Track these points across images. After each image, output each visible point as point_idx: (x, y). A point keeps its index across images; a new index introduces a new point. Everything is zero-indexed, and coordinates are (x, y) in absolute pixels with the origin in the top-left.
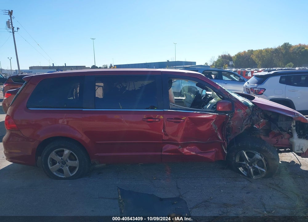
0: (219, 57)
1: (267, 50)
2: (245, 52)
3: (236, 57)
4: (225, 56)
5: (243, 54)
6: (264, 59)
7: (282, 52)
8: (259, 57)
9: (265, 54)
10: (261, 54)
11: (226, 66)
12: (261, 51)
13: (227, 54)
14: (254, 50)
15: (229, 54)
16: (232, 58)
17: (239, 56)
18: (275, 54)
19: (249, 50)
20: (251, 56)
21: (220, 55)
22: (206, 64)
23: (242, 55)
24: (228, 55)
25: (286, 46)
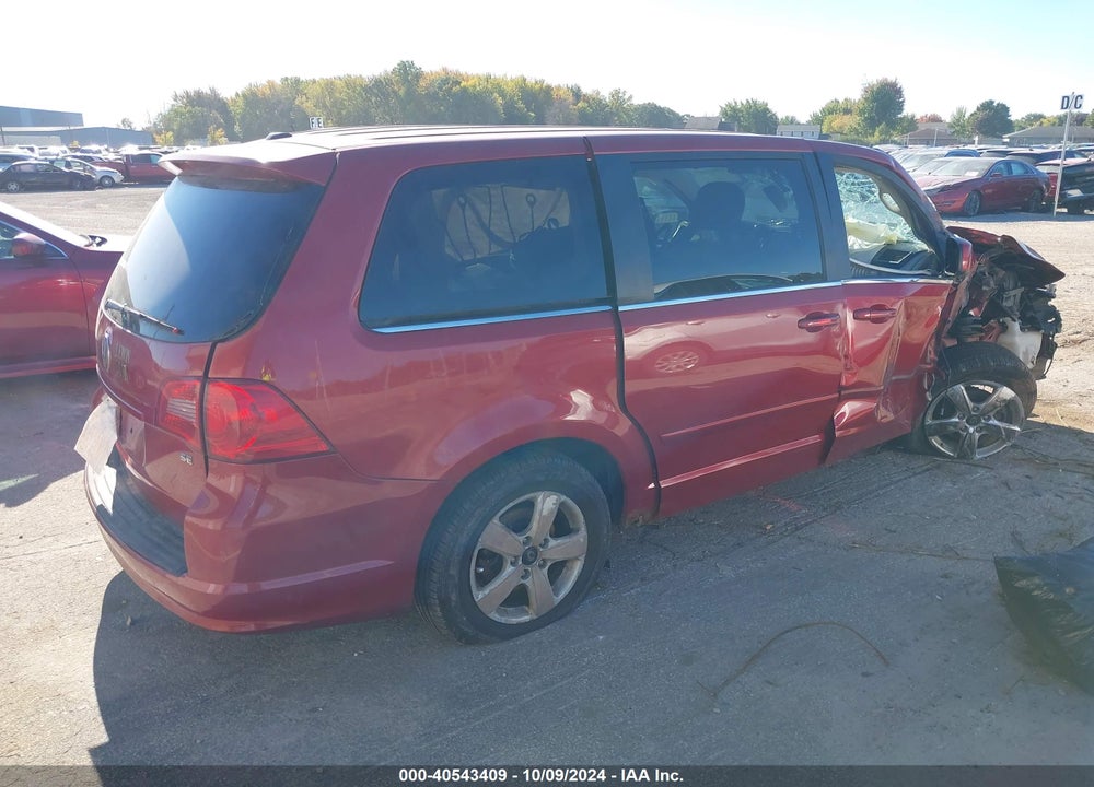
0: (175, 100)
1: (350, 83)
2: (271, 85)
3: (241, 102)
4: (199, 95)
5: (268, 92)
6: (344, 112)
7: (394, 92)
8: (325, 106)
9: (343, 96)
10: (331, 94)
11: (217, 134)
12: (329, 86)
13: (206, 90)
14: (302, 78)
15: (213, 90)
16: (225, 103)
17: (252, 99)
18: (377, 96)
19: (286, 79)
20: (297, 102)
21: (180, 92)
22: (123, 122)
23: (264, 94)
24: (209, 92)
25: (407, 72)
